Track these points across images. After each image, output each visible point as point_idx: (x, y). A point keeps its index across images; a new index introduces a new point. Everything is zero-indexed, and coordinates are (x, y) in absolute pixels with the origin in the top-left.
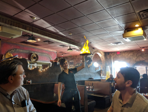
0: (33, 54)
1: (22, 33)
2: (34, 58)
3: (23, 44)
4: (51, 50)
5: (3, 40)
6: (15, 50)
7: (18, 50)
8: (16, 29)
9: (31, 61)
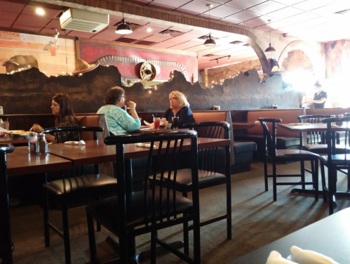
0: (145, 64)
1: (110, 19)
2: (148, 72)
3: (122, 44)
4: (184, 53)
5: (83, 39)
6: (107, 57)
7: (113, 57)
8: (95, 13)
9: (140, 78)
